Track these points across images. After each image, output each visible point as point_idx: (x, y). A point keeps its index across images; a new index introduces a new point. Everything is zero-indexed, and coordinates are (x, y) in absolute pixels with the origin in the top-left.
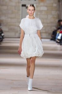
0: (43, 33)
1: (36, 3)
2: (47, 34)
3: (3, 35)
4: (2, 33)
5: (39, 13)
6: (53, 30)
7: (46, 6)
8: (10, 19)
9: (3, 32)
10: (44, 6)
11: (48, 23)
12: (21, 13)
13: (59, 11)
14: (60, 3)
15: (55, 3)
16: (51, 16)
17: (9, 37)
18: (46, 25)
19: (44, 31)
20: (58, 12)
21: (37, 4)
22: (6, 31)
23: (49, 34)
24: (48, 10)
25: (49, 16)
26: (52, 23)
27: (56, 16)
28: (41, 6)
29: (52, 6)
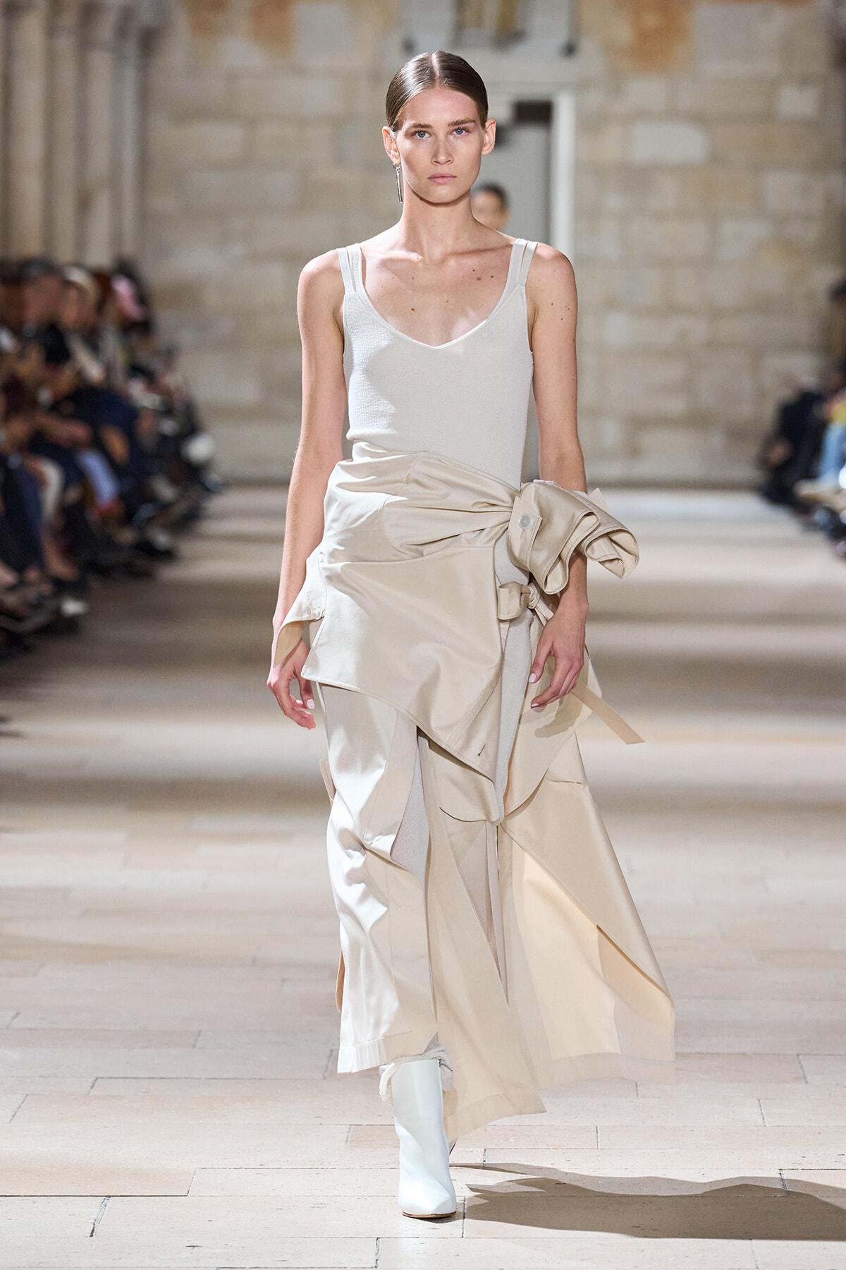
0: (662, 422)
1: (580, 87)
2: (716, 440)
3: (199, 449)
4: (191, 429)
5: (614, 201)
6: (786, 394)
7: (699, 119)
9: (204, 415)
10: (671, 114)
11: (715, 313)
15: (804, 81)
16: (757, 230)
18: (699, 330)
19: (676, 405)
20: (835, 182)
21: (594, 99)
22: (238, 414)
23: (736, 434)
24: (716, 159)
25: (729, 228)
26: (764, 306)
27: (810, 233)
28: (642, 115)
29: (767, 116)
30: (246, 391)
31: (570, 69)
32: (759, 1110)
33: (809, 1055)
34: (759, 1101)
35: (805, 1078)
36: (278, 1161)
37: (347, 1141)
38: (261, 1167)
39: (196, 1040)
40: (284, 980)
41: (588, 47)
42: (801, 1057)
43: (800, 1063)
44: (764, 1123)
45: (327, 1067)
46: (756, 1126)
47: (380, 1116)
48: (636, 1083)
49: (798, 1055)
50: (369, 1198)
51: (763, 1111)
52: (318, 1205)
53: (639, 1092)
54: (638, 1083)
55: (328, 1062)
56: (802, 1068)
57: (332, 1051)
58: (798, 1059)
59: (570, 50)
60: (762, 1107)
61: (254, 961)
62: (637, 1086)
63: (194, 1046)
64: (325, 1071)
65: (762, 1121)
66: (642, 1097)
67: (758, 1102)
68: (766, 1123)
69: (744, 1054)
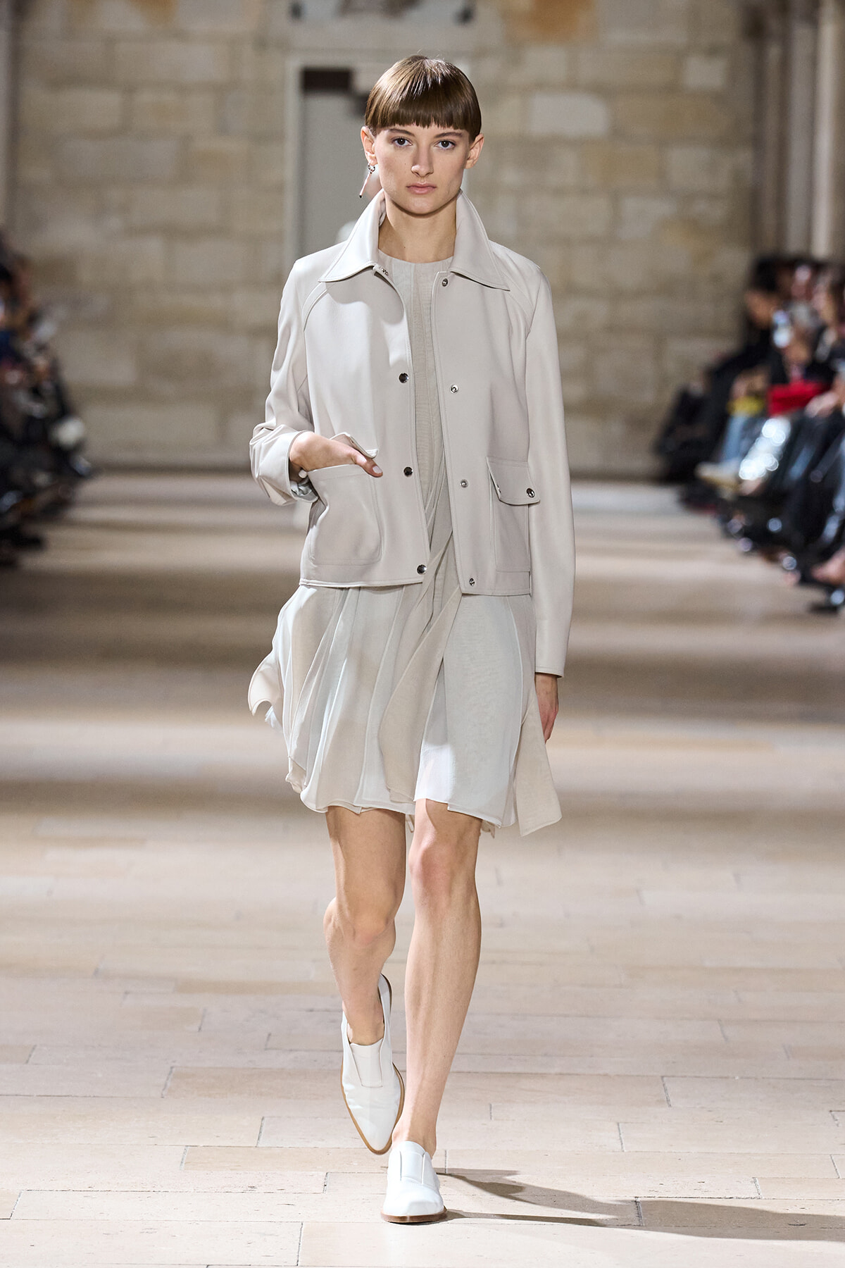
1: (477, 56)
2: (616, 429)
3: (69, 432)
4: (61, 411)
5: (510, 176)
7: (600, 90)
8: (153, 247)
9: (76, 398)
10: (572, 85)
11: (617, 295)
12: (289, 172)
13: (757, 142)
14: (774, 52)
15: (712, 51)
16: (661, 208)
17: (152, 456)
18: (599, 312)
19: (574, 392)
20: (744, 157)
22: (111, 396)
23: (635, 422)
24: (617, 132)
25: (631, 205)
26: (667, 288)
27: (717, 212)
28: (541, 86)
29: (672, 88)
30: (121, 372)
31: (466, 36)
32: (618, 1134)
33: (673, 1076)
34: (618, 1124)
35: (668, 1101)
36: (109, 1183)
37: (182, 1163)
38: (90, 1189)
39: (30, 1056)
40: (127, 993)
41: (485, 14)
42: (665, 1079)
43: (664, 1085)
44: (622, 1148)
45: (166, 1085)
46: (613, 1151)
47: (217, 1137)
48: (491, 1105)
49: (662, 1077)
50: (201, 1223)
51: (621, 1136)
52: (147, 1230)
53: (492, 1114)
54: (493, 1105)
55: (168, 1079)
56: (666, 1090)
57: (172, 1068)
58: (663, 1081)
59: (466, 16)
60: (621, 1132)
61: (96, 972)
62: (491, 1108)
63: (27, 1062)
64: (163, 1090)
65: (620, 1146)
66: (496, 1119)
67: (617, 1127)
68: (624, 1148)
69: (606, 1075)
